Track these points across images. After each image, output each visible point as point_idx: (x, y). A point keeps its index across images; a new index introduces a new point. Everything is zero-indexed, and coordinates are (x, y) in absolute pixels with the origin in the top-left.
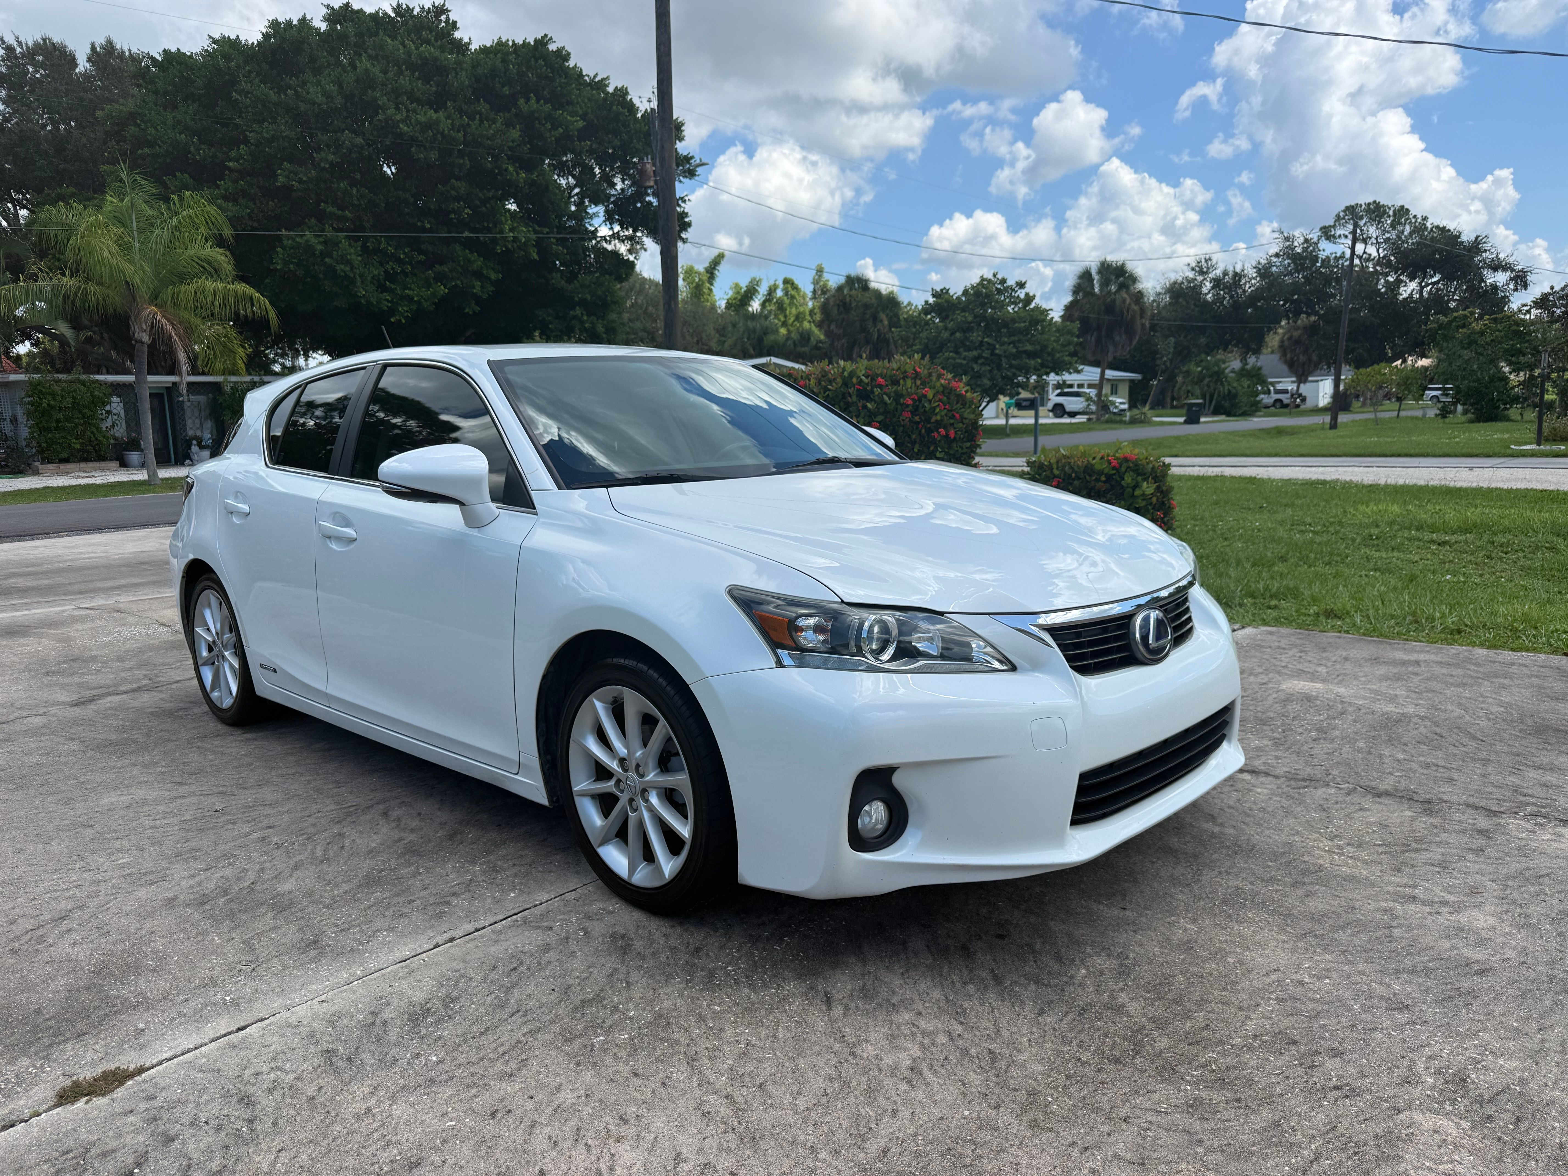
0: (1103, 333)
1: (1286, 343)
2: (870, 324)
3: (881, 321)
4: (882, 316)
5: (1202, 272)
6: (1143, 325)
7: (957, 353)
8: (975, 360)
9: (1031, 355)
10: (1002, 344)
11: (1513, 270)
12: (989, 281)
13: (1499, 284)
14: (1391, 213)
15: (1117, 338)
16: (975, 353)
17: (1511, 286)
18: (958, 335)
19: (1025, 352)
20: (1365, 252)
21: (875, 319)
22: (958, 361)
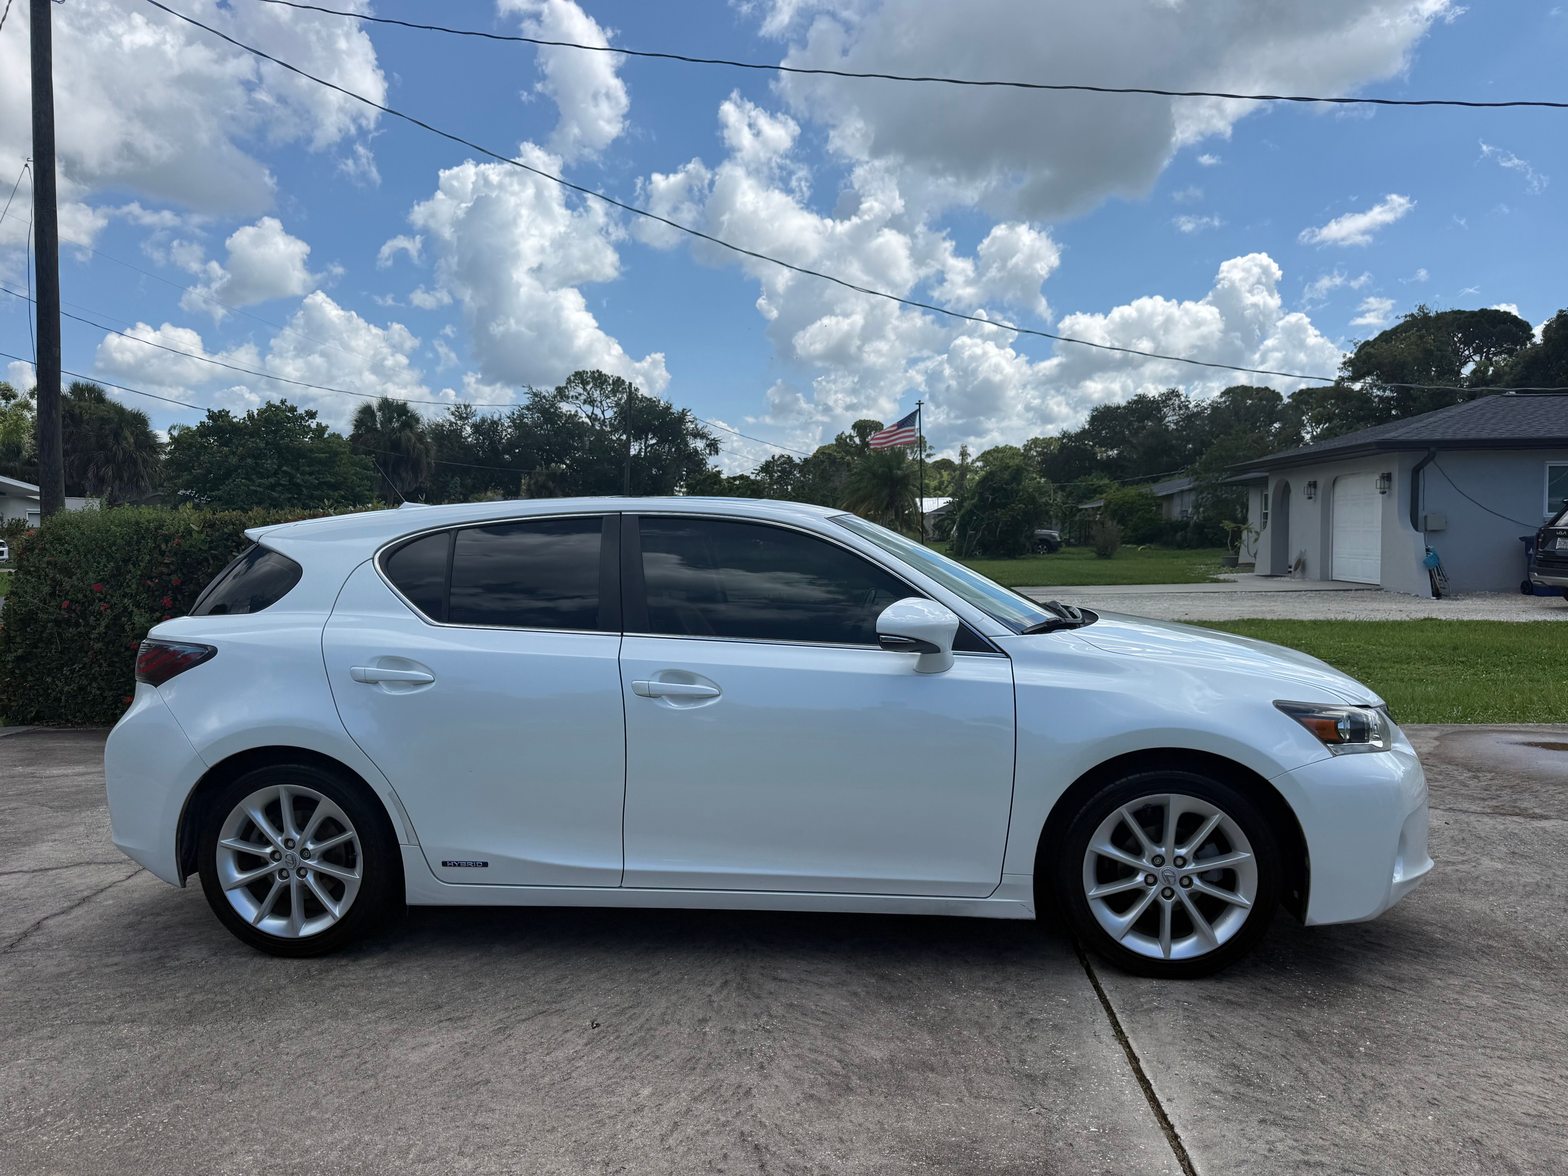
0: (390, 469)
1: (533, 487)
2: (111, 440)
3: (126, 438)
4: (127, 433)
5: (461, 418)
6: (429, 464)
7: (250, 480)
8: (272, 487)
9: (334, 487)
10: (303, 473)
11: (708, 439)
12: (277, 408)
13: (699, 449)
14: (611, 382)
15: (404, 475)
16: (272, 480)
17: (708, 451)
18: (249, 460)
19: (325, 483)
20: (592, 413)
21: (117, 435)
22: (252, 488)
